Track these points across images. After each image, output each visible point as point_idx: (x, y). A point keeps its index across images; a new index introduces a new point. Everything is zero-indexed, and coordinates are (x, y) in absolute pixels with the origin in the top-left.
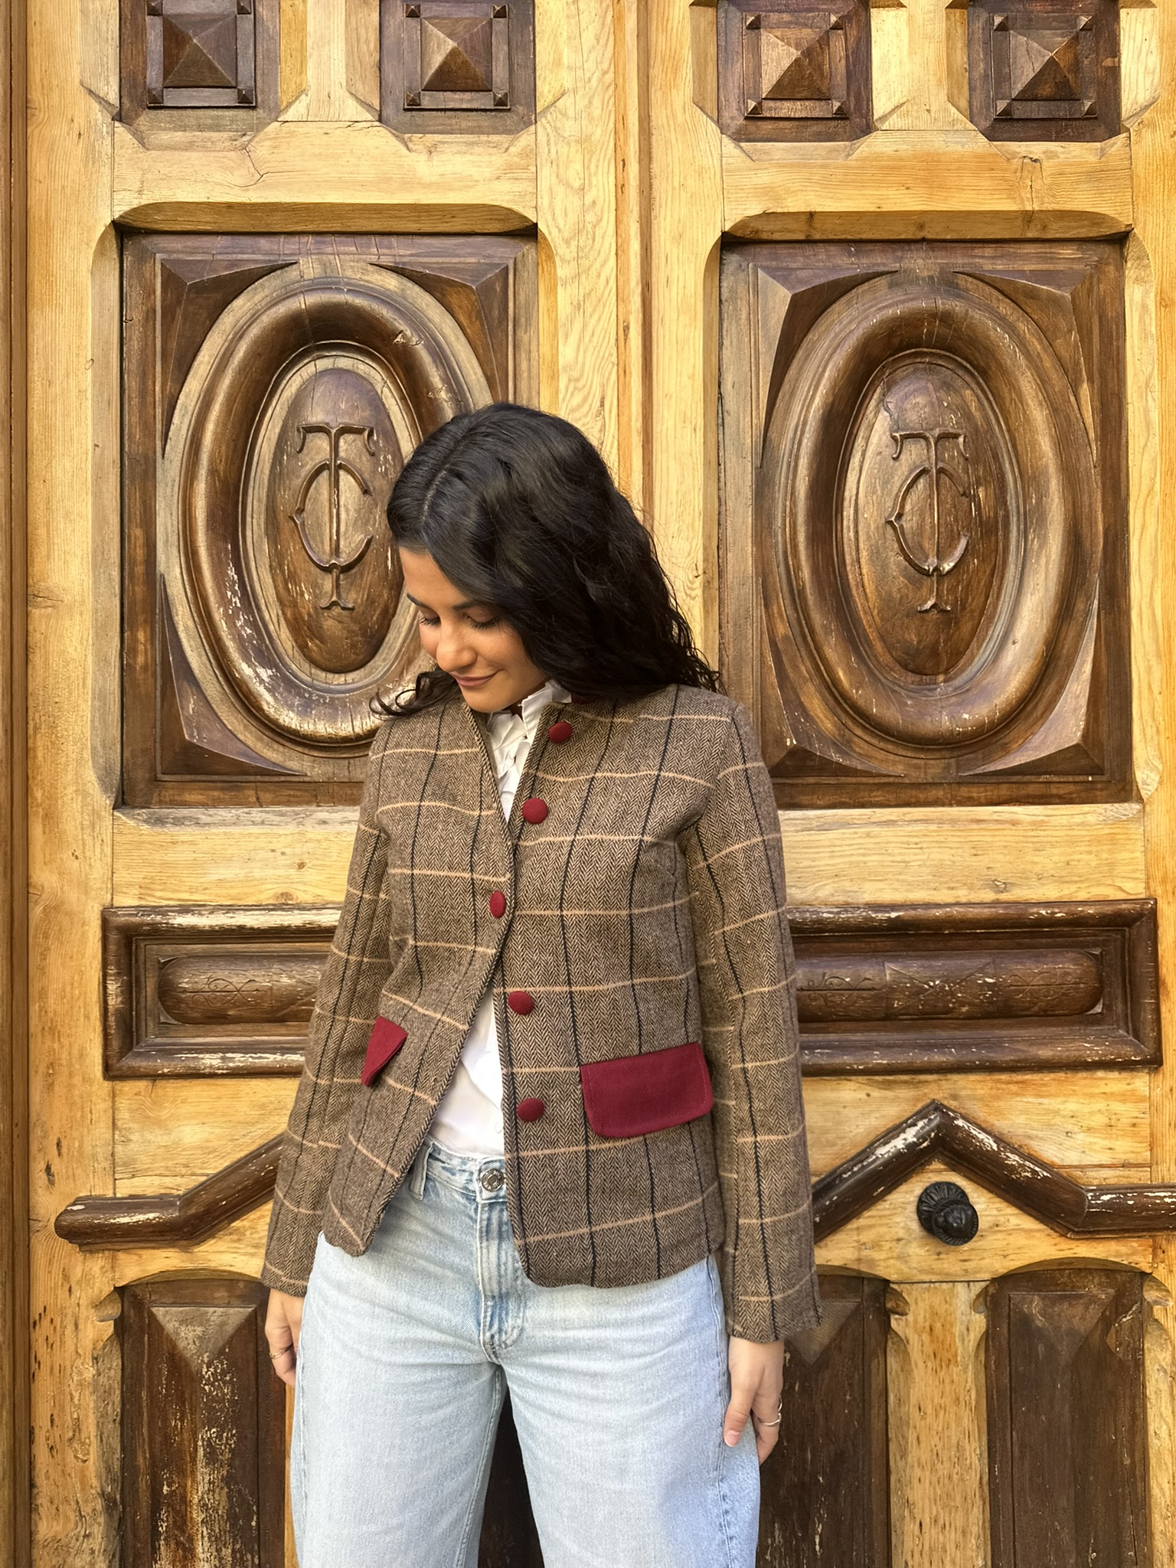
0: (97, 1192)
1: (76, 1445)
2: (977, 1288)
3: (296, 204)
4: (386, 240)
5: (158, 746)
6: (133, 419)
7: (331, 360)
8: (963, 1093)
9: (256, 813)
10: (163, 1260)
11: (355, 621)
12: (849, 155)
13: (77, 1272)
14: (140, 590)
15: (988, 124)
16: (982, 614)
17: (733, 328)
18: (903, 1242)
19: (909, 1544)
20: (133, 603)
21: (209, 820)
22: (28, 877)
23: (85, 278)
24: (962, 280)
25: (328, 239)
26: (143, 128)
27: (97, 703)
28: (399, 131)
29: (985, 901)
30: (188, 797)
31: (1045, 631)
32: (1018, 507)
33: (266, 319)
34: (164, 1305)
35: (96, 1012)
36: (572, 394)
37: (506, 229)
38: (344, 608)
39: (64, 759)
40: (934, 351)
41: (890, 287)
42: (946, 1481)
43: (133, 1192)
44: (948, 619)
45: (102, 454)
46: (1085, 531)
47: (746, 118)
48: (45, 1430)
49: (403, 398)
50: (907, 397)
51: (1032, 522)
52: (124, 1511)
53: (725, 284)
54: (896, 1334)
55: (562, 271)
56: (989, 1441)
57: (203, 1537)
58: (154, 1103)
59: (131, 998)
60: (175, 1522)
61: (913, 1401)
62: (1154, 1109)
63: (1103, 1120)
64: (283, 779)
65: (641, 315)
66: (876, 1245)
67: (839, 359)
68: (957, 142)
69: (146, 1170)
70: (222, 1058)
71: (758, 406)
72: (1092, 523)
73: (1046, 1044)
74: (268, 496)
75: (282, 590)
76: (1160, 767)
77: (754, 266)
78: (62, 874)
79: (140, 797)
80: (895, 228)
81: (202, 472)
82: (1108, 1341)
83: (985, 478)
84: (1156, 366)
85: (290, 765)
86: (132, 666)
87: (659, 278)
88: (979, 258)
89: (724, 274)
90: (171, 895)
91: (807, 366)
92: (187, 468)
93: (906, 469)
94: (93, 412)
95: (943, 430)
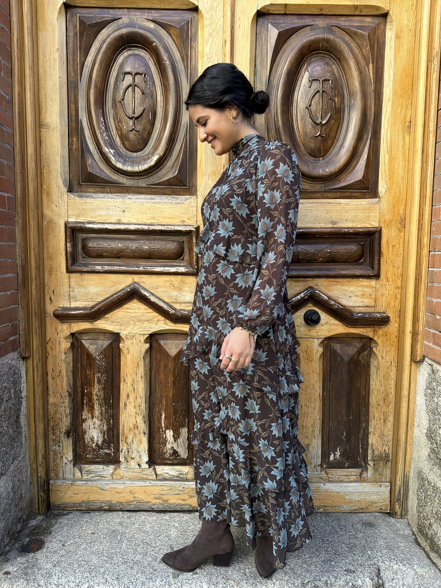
0: (65, 306)
1: (60, 377)
2: (320, 340)
4: (150, 11)
5: (80, 173)
6: (71, 69)
7: (133, 51)
8: (319, 284)
9: (110, 195)
10: (85, 325)
11: (139, 135)
13: (60, 327)
14: (74, 125)
16: (335, 139)
17: (260, 44)
20: (72, 129)
21: (96, 197)
22: (42, 212)
23: (55, 22)
24: (334, 28)
25: (132, 10)
27: (62, 160)
29: (329, 227)
30: (89, 190)
31: (353, 143)
32: (348, 104)
33: (112, 36)
34: (85, 340)
35: (64, 253)
36: (208, 63)
37: (189, 8)
38: (136, 131)
39: (52, 177)
40: (324, 52)
41: (311, 30)
42: (310, 395)
43: (76, 306)
44: (324, 139)
45: (62, 80)
46: (368, 112)
48: (51, 373)
49: (155, 64)
50: (314, 67)
51: (351, 109)
52: (74, 397)
53: (258, 28)
55: (205, 23)
56: (323, 385)
57: (97, 404)
58: (82, 280)
59: (74, 249)
60: (88, 400)
62: (376, 290)
63: (361, 293)
64: (118, 185)
65: (230, 37)
67: (292, 54)
69: (80, 299)
70: (102, 267)
71: (267, 69)
72: (371, 110)
73: (345, 270)
74: (113, 95)
75: (117, 126)
76: (386, 187)
77: (268, 22)
78: (52, 211)
79: (76, 189)
80: (313, 10)
81: (93, 86)
82: (360, 358)
83: (338, 94)
84: (393, 58)
85: (120, 180)
86: (72, 149)
87: (236, 25)
88: (340, 21)
89: (258, 25)
90: (85, 219)
91: (283, 57)
92: (88, 85)
93: (312, 91)
94: (59, 66)
95: (325, 78)
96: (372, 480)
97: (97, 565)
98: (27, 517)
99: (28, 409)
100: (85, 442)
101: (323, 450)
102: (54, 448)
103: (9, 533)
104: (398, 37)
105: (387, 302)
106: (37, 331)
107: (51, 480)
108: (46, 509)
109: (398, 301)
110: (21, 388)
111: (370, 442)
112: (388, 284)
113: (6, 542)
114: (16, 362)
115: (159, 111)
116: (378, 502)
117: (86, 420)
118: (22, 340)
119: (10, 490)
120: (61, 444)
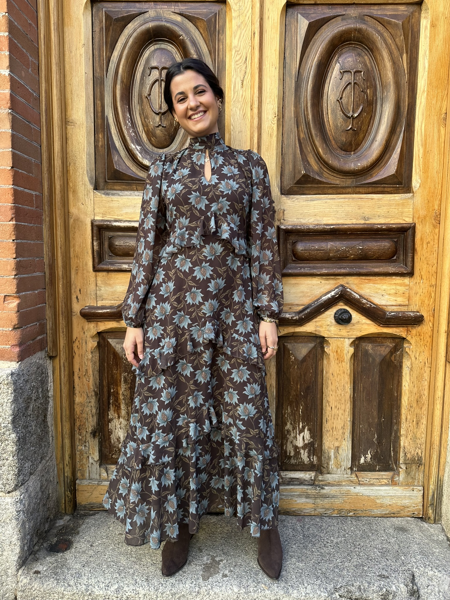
0: (92, 304)
1: (86, 377)
2: (352, 340)
4: (177, 4)
5: (106, 171)
6: (97, 65)
7: (159, 45)
8: (350, 282)
9: (136, 193)
10: (111, 325)
11: (166, 131)
13: (87, 327)
14: (100, 121)
16: (366, 132)
17: (290, 35)
18: (329, 326)
19: (328, 413)
20: (98, 125)
21: (122, 194)
22: (68, 210)
23: (81, 17)
24: (366, 18)
25: (158, 3)
27: (88, 157)
29: (361, 223)
30: (115, 187)
31: (386, 137)
32: (380, 96)
33: (138, 30)
34: (112, 339)
35: (90, 252)
36: (236, 56)
38: (163, 127)
39: (78, 174)
40: (355, 42)
41: (342, 20)
42: (340, 395)
43: (102, 304)
44: (355, 132)
45: (88, 76)
46: (402, 104)
48: (77, 372)
50: (346, 58)
51: (384, 101)
52: (100, 397)
53: (287, 19)
54: (326, 353)
55: (233, 15)
56: (354, 386)
58: (108, 279)
59: (101, 247)
60: (115, 400)
61: (331, 372)
62: (410, 289)
63: (394, 291)
65: (259, 29)
66: (321, 326)
67: (324, 45)
69: (106, 298)
71: (297, 61)
72: (404, 102)
73: (377, 268)
74: (139, 90)
75: (144, 121)
76: (420, 182)
77: (298, 13)
78: (79, 209)
79: (101, 187)
81: (119, 82)
82: (392, 359)
83: (370, 86)
84: (428, 47)
86: (98, 146)
87: (266, 17)
88: (372, 10)
89: (287, 16)
90: (112, 217)
91: (313, 48)
92: (114, 81)
93: (344, 83)
94: (85, 61)
95: (357, 69)
96: (404, 484)
97: (126, 566)
98: (54, 517)
99: (55, 409)
100: (111, 442)
101: (353, 452)
102: (80, 448)
103: (37, 533)
104: (433, 25)
105: (421, 301)
106: (64, 330)
107: (78, 480)
108: (72, 509)
109: (432, 300)
110: (48, 388)
111: (402, 444)
112: (422, 282)
113: (35, 540)
114: (44, 361)
116: (410, 507)
117: (112, 419)
118: (49, 339)
119: (38, 489)
120: (87, 444)
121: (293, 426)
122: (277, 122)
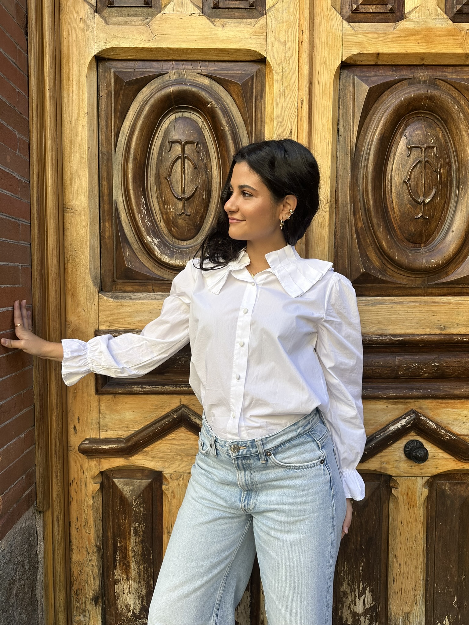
0: (93, 437)
1: (86, 528)
2: (425, 479)
3: (168, 48)
4: (204, 63)
5: (115, 268)
6: (103, 137)
7: (182, 113)
8: (424, 407)
9: (152, 294)
10: (118, 462)
11: (190, 220)
12: (394, 29)
13: (87, 465)
14: (106, 207)
15: (452, 15)
16: (440, 220)
17: (344, 102)
18: (398, 462)
19: (395, 571)
20: (104, 212)
21: (135, 297)
22: (66, 318)
23: (84, 79)
24: (438, 82)
25: (181, 63)
26: (106, 16)
27: (91, 251)
28: (210, 17)
29: (436, 333)
30: (126, 288)
31: (465, 227)
32: (456, 177)
33: (156, 96)
34: (117, 478)
36: (279, 128)
37: (253, 59)
38: (186, 215)
39: (79, 273)
40: (425, 111)
41: (409, 85)
42: (410, 549)
43: (107, 437)
44: (426, 221)
45: (91, 151)
47: (352, 12)
48: (74, 522)
49: (210, 129)
50: (413, 130)
51: (462, 183)
52: (103, 552)
53: (341, 83)
54: (394, 495)
55: (275, 78)
56: (427, 535)
57: (133, 562)
58: (115, 404)
60: (122, 556)
61: (399, 520)
64: (163, 282)
65: (308, 96)
66: (388, 463)
67: (387, 115)
68: (440, 23)
69: (112, 429)
70: (141, 387)
71: (353, 134)
73: (457, 389)
74: (156, 169)
75: (162, 207)
77: (354, 75)
78: (78, 317)
79: (109, 288)
80: (412, 60)
81: (131, 159)
83: (444, 165)
85: (165, 276)
86: (104, 237)
87: (315, 81)
88: (445, 72)
89: (341, 80)
90: (121, 326)
91: (373, 118)
92: (125, 157)
93: (412, 161)
94: (88, 134)
95: (428, 144)
99: (46, 575)
100: (117, 609)
101: (427, 618)
102: (77, 618)
106: (59, 474)
110: (37, 551)
114: (31, 519)
115: (215, 189)
117: (119, 581)
118: (39, 489)
120: (87, 614)
121: (351, 587)
122: (330, 209)
